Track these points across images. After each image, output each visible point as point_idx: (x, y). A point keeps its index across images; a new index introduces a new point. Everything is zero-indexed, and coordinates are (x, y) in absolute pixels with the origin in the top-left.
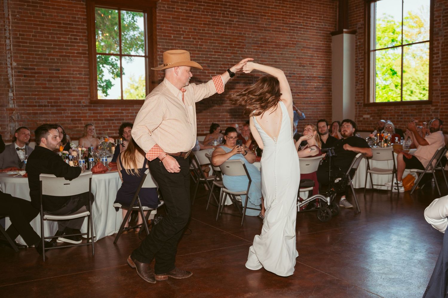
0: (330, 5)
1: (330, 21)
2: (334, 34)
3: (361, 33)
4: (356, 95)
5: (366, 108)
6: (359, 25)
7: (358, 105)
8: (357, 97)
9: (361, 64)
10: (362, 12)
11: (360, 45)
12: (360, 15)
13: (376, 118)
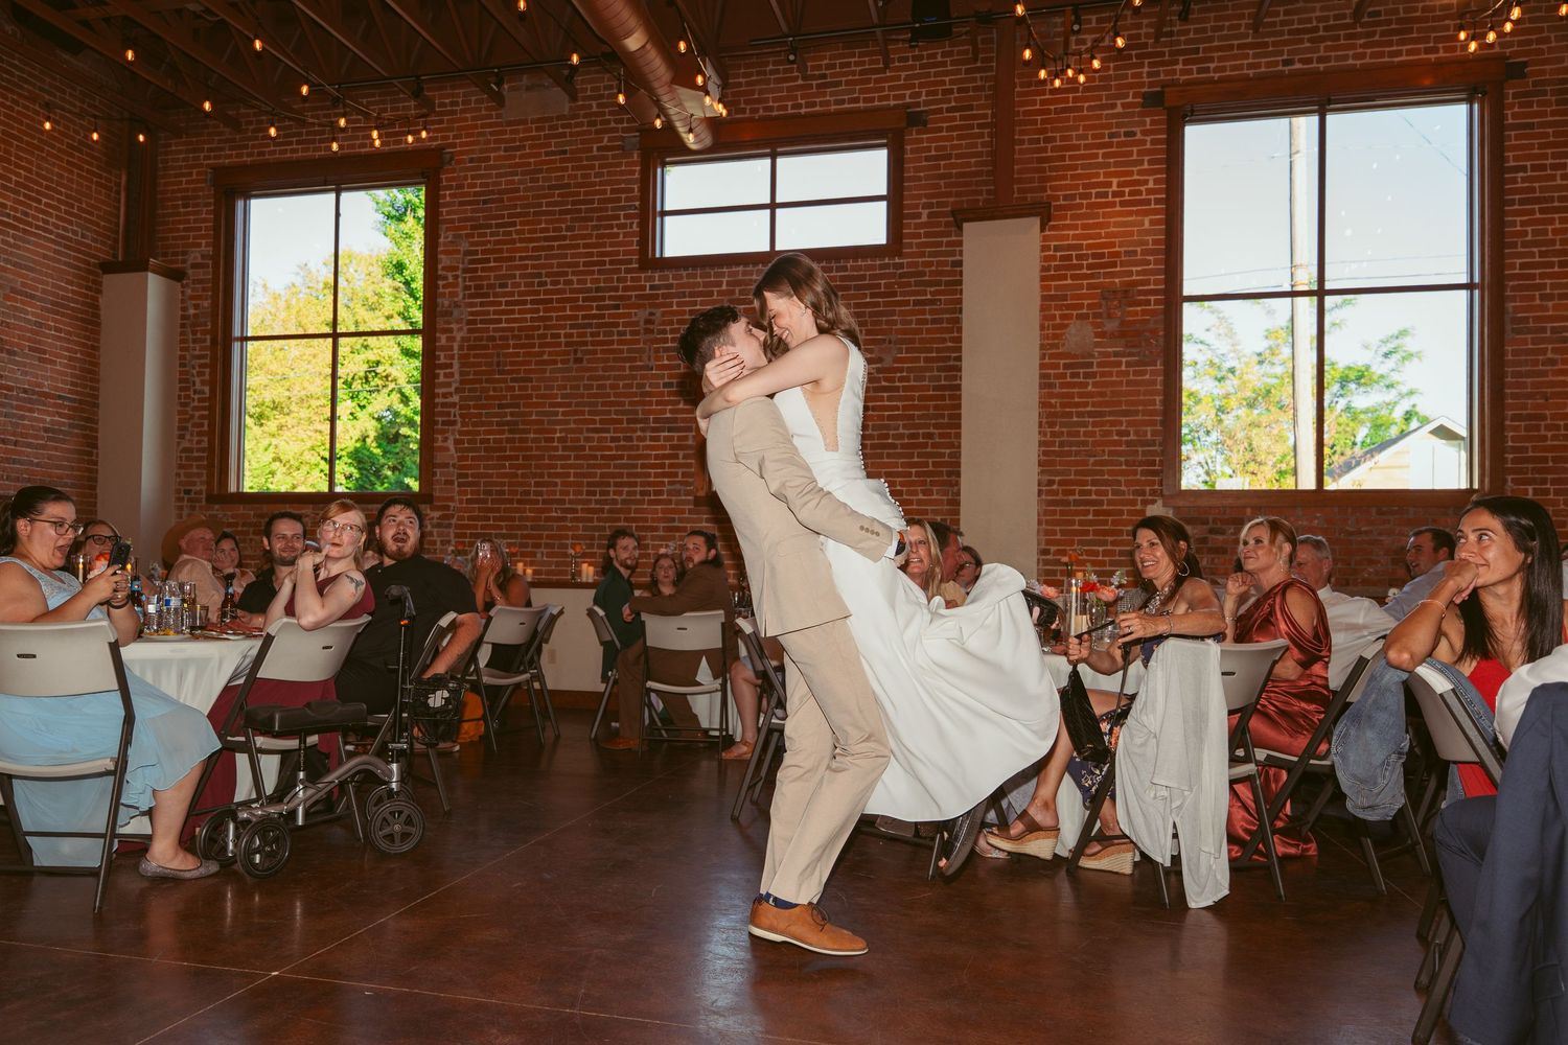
0: (100, 177)
1: (98, 225)
2: (109, 268)
3: (200, 281)
4: (181, 467)
5: (217, 507)
6: (195, 256)
7: (186, 497)
8: (182, 471)
9: (200, 374)
10: (205, 220)
11: (195, 315)
12: (200, 229)
13: (251, 540)
